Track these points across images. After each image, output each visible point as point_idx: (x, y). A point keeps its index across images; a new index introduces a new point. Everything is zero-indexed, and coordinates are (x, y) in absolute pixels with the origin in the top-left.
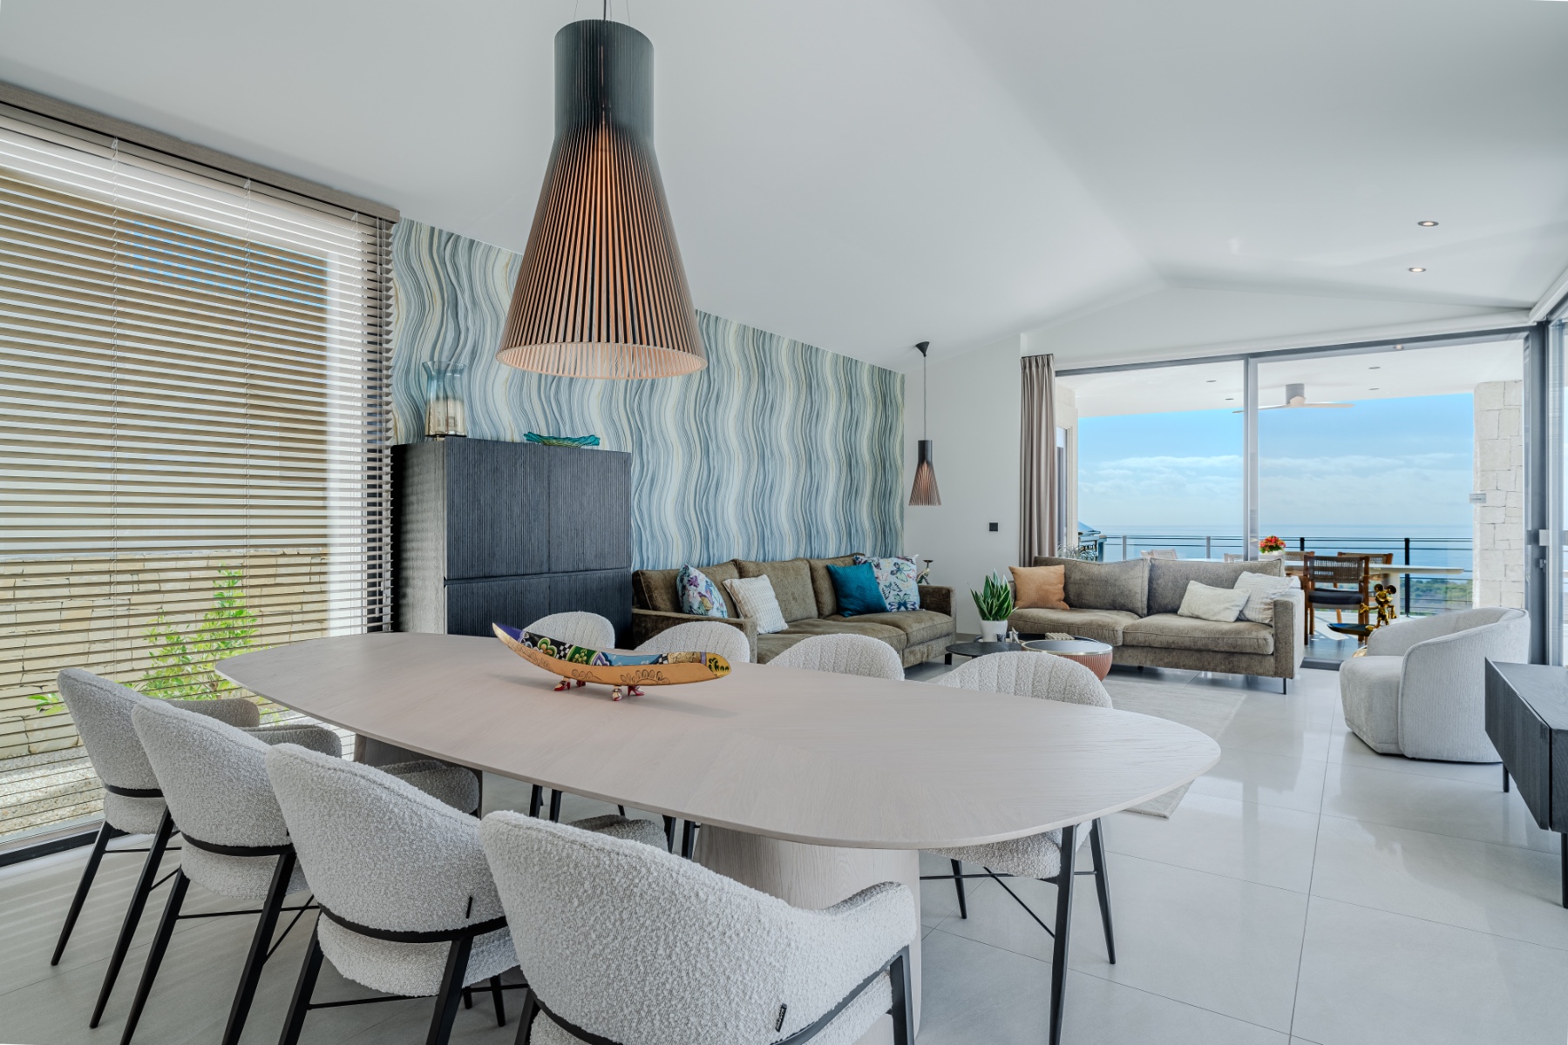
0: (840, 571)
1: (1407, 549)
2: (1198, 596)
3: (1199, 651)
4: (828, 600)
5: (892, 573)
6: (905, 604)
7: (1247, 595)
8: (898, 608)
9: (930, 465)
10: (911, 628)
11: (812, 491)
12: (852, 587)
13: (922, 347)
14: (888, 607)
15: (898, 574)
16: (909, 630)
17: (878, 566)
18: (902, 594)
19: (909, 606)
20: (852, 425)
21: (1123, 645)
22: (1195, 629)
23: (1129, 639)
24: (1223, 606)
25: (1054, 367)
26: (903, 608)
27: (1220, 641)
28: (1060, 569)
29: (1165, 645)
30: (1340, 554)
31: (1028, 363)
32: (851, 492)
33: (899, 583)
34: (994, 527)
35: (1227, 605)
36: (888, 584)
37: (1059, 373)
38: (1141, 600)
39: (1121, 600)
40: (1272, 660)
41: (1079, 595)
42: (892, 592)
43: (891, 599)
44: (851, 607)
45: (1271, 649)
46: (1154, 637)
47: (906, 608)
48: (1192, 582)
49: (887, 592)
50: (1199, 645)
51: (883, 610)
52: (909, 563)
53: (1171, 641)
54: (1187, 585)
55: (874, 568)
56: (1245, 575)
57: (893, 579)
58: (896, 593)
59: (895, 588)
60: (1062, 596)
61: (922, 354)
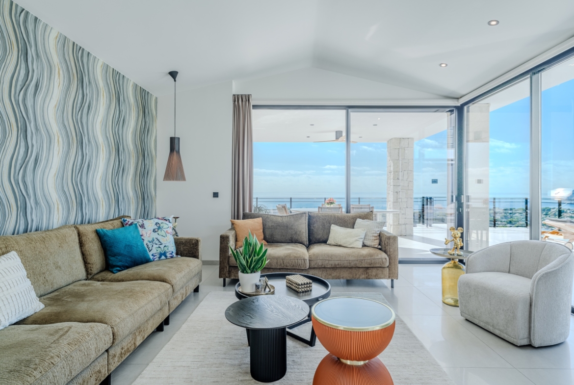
0: (109, 233)
2: (337, 233)
3: (351, 268)
4: (96, 259)
5: (154, 231)
6: (165, 254)
7: (365, 232)
8: (160, 258)
9: (178, 152)
10: (175, 279)
12: (120, 248)
13: (173, 74)
14: (151, 257)
15: (159, 232)
16: (174, 282)
17: (142, 226)
18: (162, 246)
19: (168, 255)
20: (119, 121)
21: (309, 268)
22: (349, 255)
23: (313, 265)
24: (354, 239)
25: (252, 103)
26: (163, 257)
27: (363, 262)
28: (260, 220)
29: (333, 266)
31: (237, 98)
32: (119, 170)
33: (160, 238)
34: (216, 195)
35: (357, 238)
36: (151, 240)
37: (255, 107)
38: (305, 237)
39: (295, 237)
40: (387, 269)
41: (272, 235)
42: (155, 246)
43: (154, 251)
44: (120, 264)
45: (388, 264)
46: (327, 262)
47: (166, 256)
48: (332, 225)
49: (150, 246)
50: (352, 264)
51: (147, 261)
52: (167, 222)
53: (337, 264)
54: (330, 227)
55: (140, 229)
56: (359, 221)
57: (155, 235)
58: (157, 246)
59: (157, 242)
60: (262, 237)
61: (173, 80)
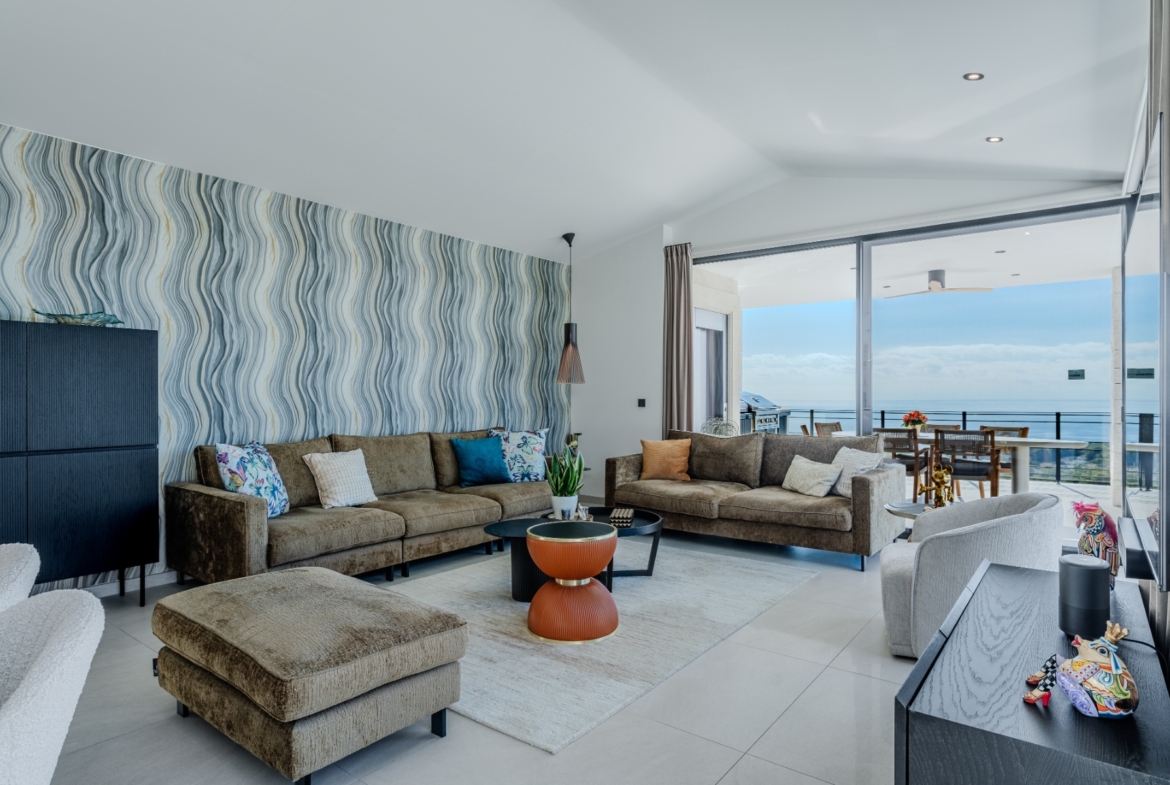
0: (462, 445)
1: (1058, 422)
2: (801, 471)
3: (785, 525)
4: (449, 471)
5: (519, 446)
6: (528, 475)
7: (839, 470)
8: (522, 479)
9: (575, 346)
10: (510, 500)
11: (454, 370)
12: (471, 460)
13: (568, 238)
14: (512, 478)
15: (524, 448)
16: (506, 502)
17: (506, 439)
18: (525, 466)
19: (532, 477)
20: (505, 309)
21: (720, 518)
22: (781, 503)
23: (723, 513)
24: (817, 481)
25: (692, 255)
26: (526, 479)
27: (802, 517)
28: (687, 442)
29: (754, 519)
30: (983, 428)
31: (669, 251)
32: (505, 370)
33: (524, 455)
34: (642, 403)
35: (820, 480)
36: (513, 456)
37: (696, 261)
38: (754, 471)
39: (735, 472)
40: (851, 537)
41: (701, 467)
42: (517, 465)
43: (515, 470)
44: (469, 478)
45: (849, 526)
46: (745, 510)
47: (530, 479)
48: (797, 456)
49: (512, 464)
50: (784, 519)
51: (505, 480)
52: (537, 437)
53: (759, 515)
54: (792, 459)
55: (503, 442)
56: (844, 451)
57: (518, 452)
58: (520, 465)
59: (520, 460)
60: (686, 468)
61: (567, 244)
